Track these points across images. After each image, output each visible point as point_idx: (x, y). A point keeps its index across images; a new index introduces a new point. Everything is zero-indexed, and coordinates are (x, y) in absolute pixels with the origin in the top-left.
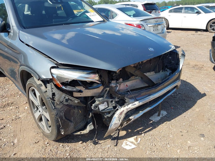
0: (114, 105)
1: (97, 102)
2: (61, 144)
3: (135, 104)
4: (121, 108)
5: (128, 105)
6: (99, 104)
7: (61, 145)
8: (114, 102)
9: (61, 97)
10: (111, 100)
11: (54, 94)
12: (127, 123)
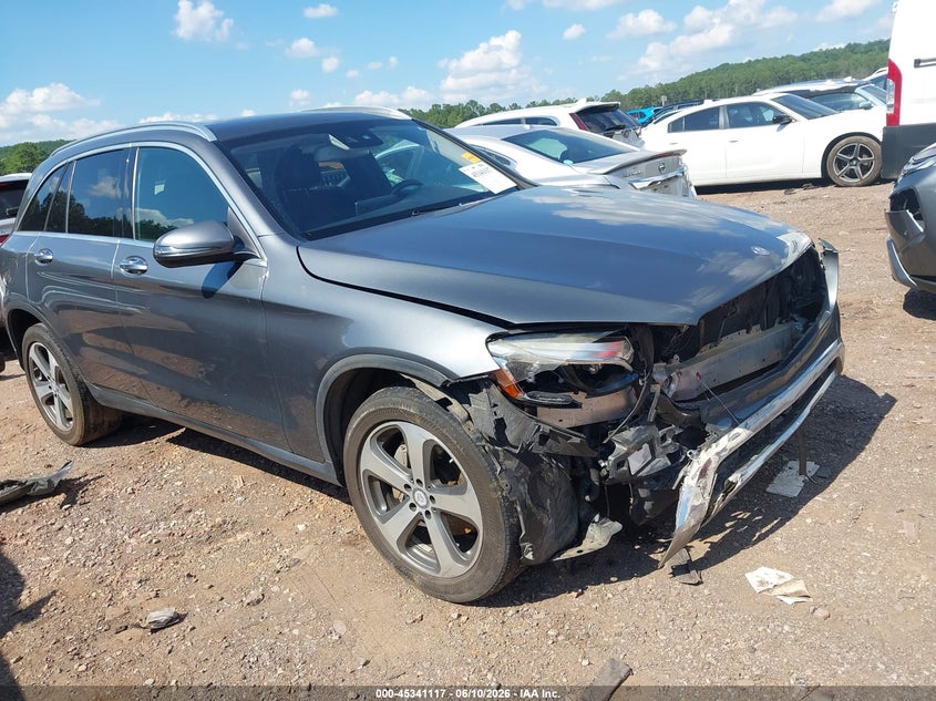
0: (671, 450)
1: (620, 449)
2: (511, 611)
3: (738, 435)
4: (698, 455)
5: (716, 441)
6: (628, 454)
7: (511, 613)
8: (669, 441)
9: (524, 430)
10: (661, 433)
11: (500, 425)
12: (724, 497)
